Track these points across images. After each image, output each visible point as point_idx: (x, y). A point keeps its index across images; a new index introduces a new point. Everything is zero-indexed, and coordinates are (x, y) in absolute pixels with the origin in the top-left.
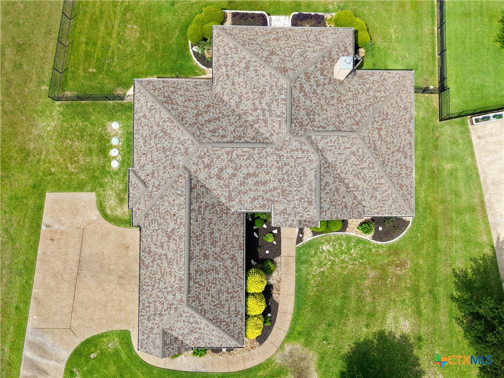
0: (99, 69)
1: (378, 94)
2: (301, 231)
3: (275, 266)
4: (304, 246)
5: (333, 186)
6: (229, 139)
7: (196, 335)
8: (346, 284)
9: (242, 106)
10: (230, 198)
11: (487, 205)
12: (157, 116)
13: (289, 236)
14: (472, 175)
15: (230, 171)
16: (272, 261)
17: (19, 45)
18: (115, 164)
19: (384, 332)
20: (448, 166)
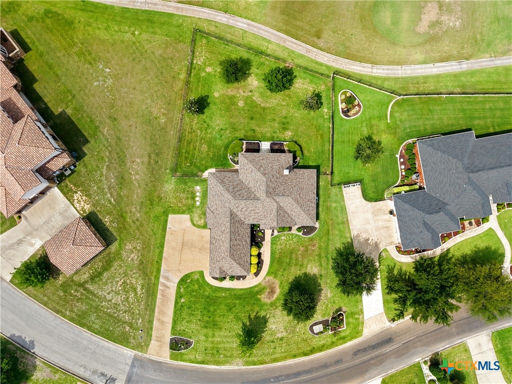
0: (191, 164)
1: (300, 180)
2: (273, 231)
3: (262, 245)
4: (274, 237)
5: (282, 215)
6: (245, 198)
7: (232, 270)
8: (291, 253)
9: (250, 185)
10: (245, 219)
11: (349, 221)
12: (218, 188)
13: (268, 233)
14: (344, 209)
15: (245, 209)
16: (261, 243)
17: (157, 153)
18: (198, 204)
19: (306, 273)
20: (334, 205)
